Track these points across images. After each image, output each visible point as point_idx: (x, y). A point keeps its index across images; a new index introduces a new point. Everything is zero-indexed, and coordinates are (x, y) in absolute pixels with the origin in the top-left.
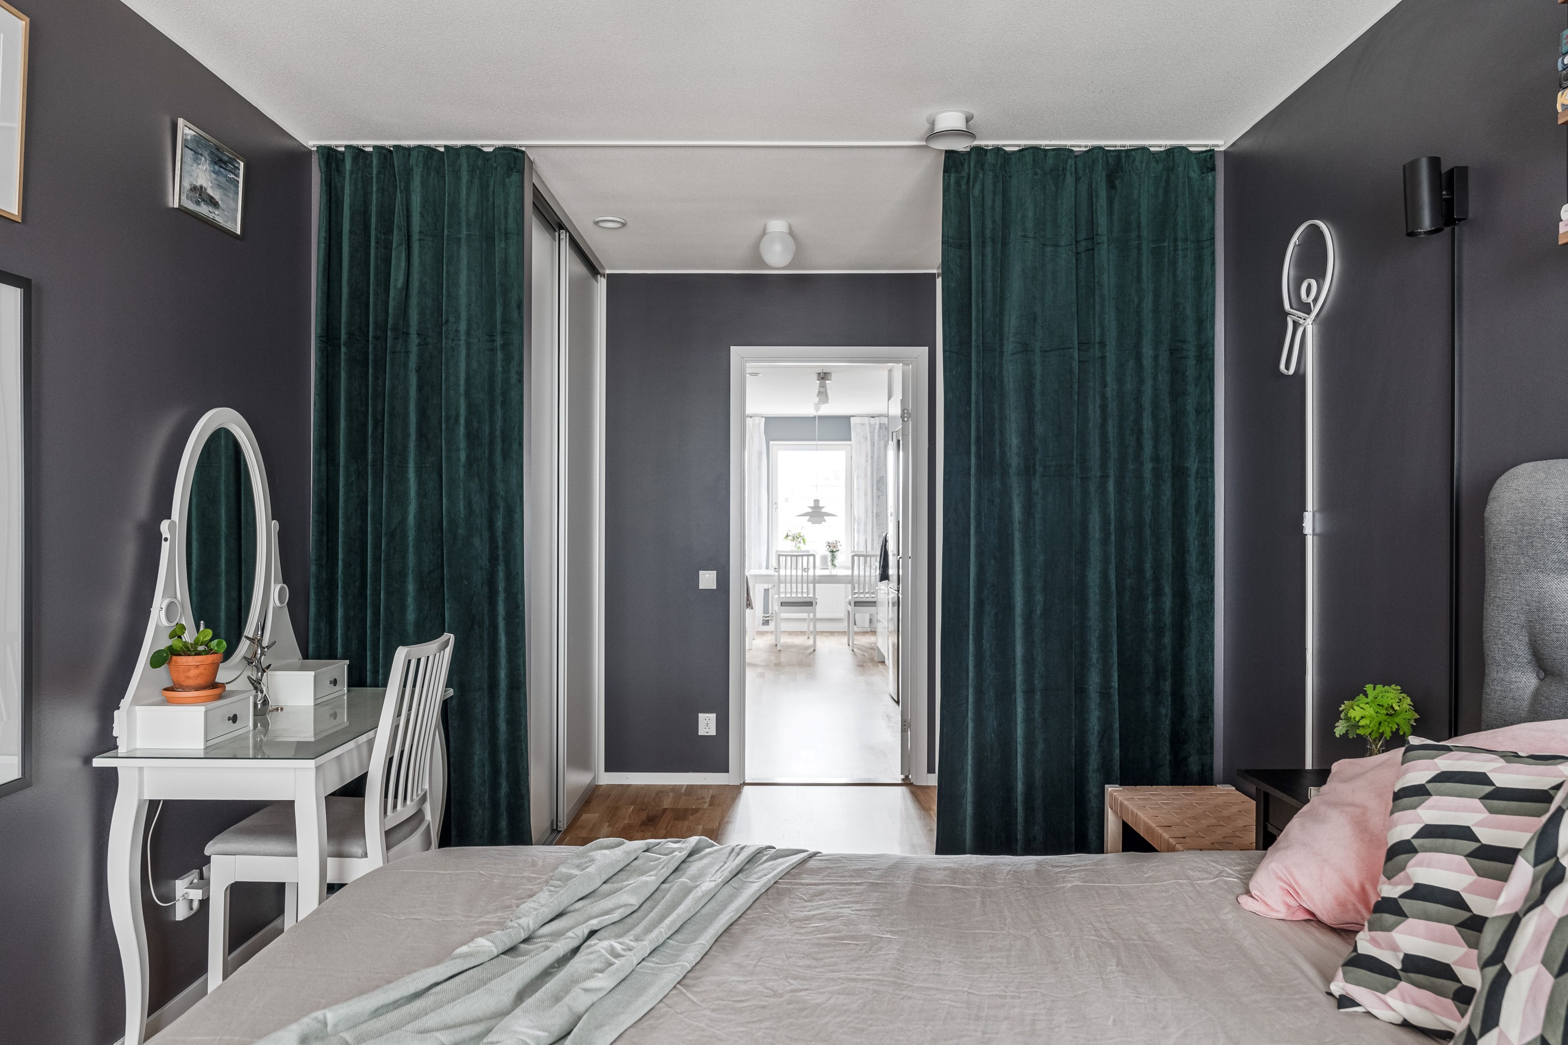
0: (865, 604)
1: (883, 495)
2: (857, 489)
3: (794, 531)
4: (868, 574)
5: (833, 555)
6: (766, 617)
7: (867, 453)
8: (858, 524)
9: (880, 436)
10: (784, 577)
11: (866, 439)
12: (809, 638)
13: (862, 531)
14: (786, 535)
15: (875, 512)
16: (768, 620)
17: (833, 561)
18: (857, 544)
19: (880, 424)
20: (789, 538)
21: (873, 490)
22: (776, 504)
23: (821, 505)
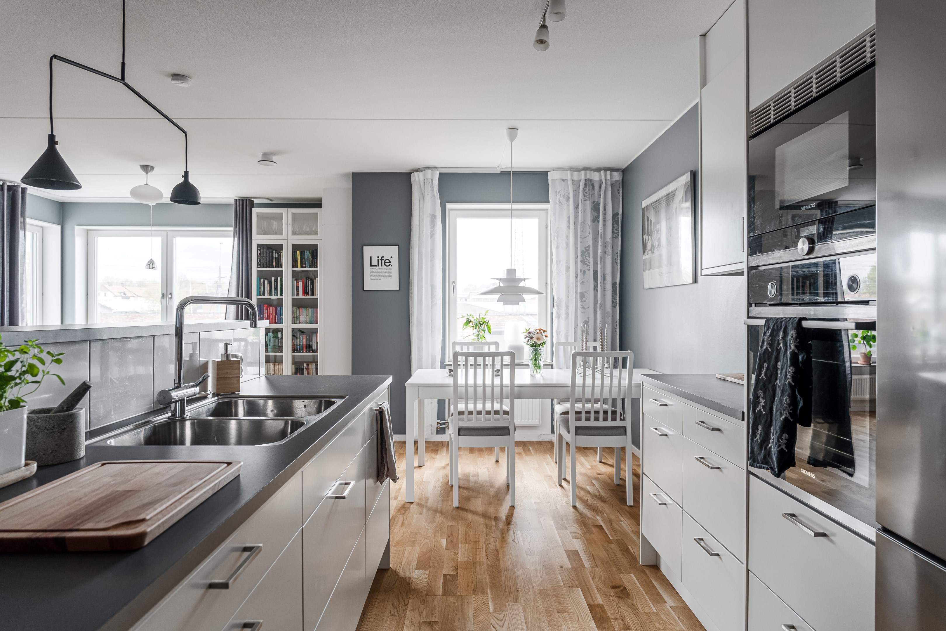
0: (593, 432)
1: (589, 270)
2: (557, 261)
3: (476, 316)
4: (598, 382)
5: (536, 350)
6: (441, 424)
7: (569, 217)
8: (558, 306)
9: (585, 196)
10: (464, 388)
11: (568, 199)
12: (497, 461)
13: (563, 316)
14: (465, 320)
15: (579, 291)
16: (445, 428)
17: (536, 359)
18: (557, 332)
19: (585, 180)
20: (471, 324)
21: (576, 264)
22: (454, 282)
23: (518, 275)
